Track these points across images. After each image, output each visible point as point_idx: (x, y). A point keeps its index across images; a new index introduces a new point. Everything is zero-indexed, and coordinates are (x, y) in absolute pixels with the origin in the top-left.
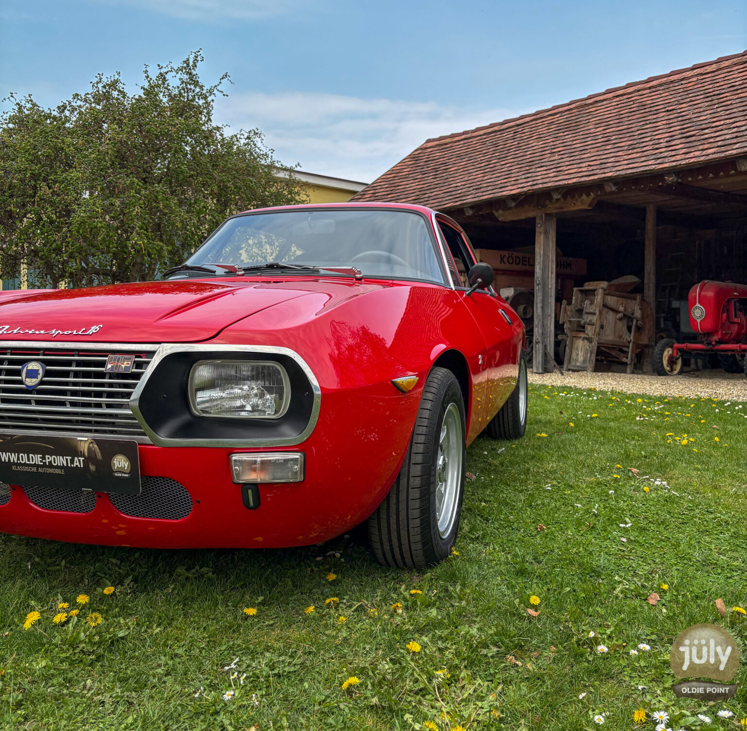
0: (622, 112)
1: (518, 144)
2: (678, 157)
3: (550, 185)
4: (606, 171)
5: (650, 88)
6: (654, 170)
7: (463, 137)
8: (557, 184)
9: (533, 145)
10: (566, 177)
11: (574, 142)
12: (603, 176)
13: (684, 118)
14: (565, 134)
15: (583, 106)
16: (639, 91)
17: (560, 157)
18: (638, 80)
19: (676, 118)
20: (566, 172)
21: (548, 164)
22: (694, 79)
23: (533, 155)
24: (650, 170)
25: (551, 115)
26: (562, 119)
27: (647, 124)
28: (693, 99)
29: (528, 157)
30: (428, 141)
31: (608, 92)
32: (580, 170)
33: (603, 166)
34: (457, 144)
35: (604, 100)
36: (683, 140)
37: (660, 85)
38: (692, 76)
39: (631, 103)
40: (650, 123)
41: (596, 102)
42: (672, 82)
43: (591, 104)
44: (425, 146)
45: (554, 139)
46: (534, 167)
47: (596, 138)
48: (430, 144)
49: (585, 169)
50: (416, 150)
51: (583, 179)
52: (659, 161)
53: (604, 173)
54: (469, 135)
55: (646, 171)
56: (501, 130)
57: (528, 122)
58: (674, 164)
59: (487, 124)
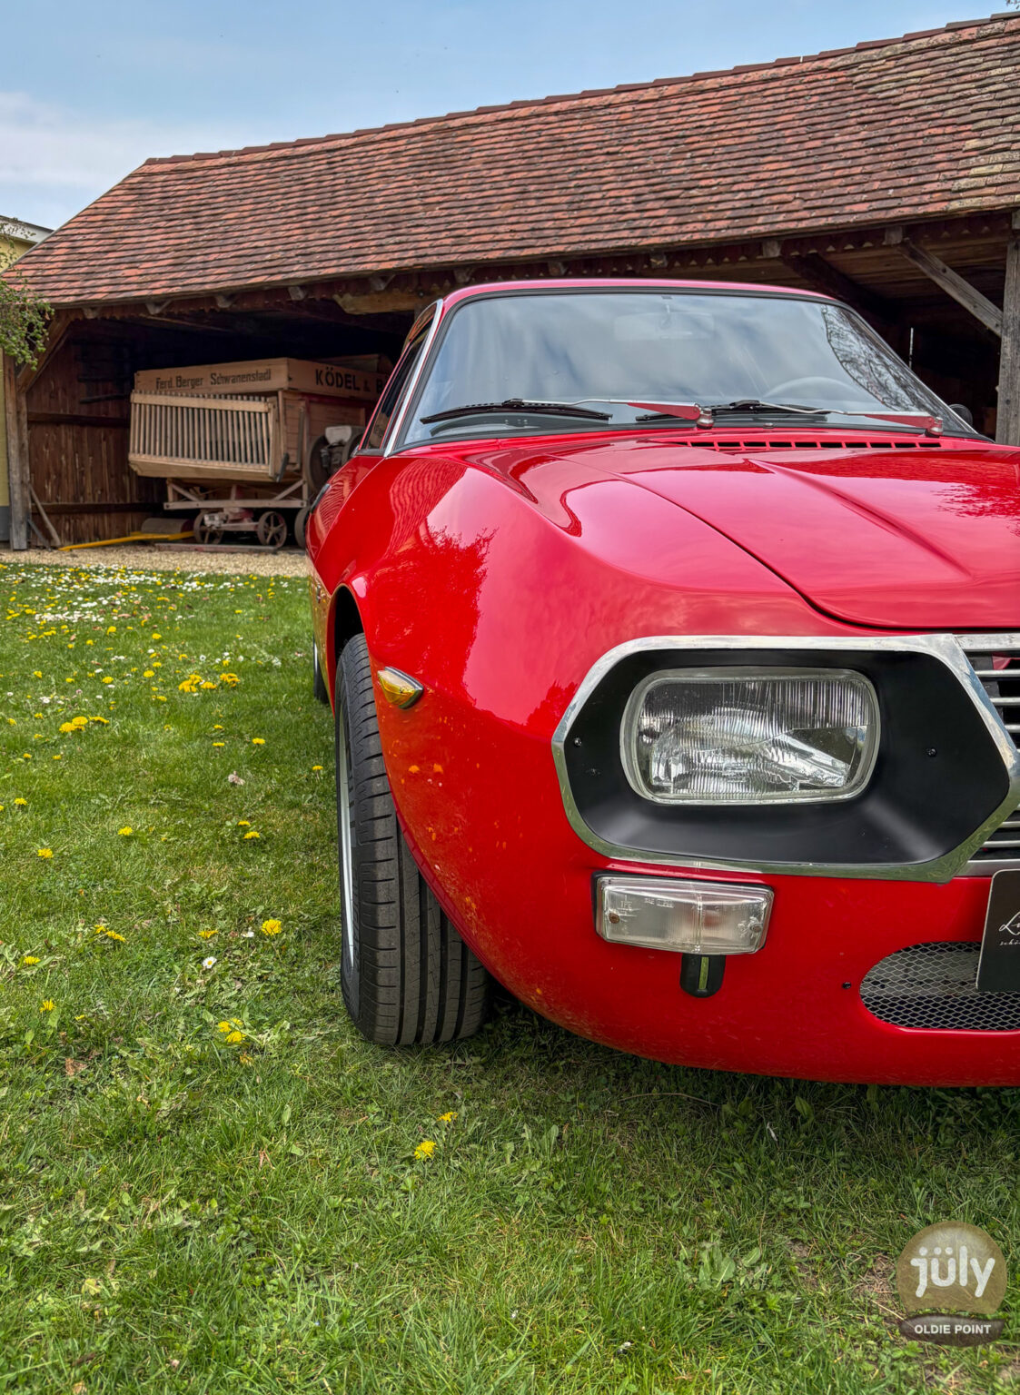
0: (526, 148)
1: (347, 183)
2: (670, 230)
3: (453, 258)
4: (549, 241)
5: (556, 113)
6: (636, 246)
7: (223, 161)
8: (467, 257)
9: (380, 186)
10: (477, 247)
11: (460, 190)
12: (548, 250)
13: (642, 168)
14: (434, 173)
15: (445, 128)
16: (538, 116)
17: (446, 212)
18: (530, 98)
19: (627, 166)
20: (473, 239)
21: (427, 222)
22: (628, 108)
23: (389, 205)
24: (629, 246)
25: (389, 140)
26: (416, 147)
27: (581, 171)
28: (643, 139)
29: (382, 206)
30: (151, 162)
31: (482, 111)
32: (497, 237)
33: (538, 233)
34: (216, 172)
35: (482, 124)
36: (662, 203)
37: (573, 111)
38: (623, 104)
39: (534, 134)
40: (586, 171)
41: (467, 126)
42: (591, 108)
43: (459, 128)
44: (147, 169)
45: (416, 181)
46: (403, 224)
47: (498, 185)
48: (156, 168)
49: (507, 236)
50: (131, 176)
51: (513, 253)
52: (638, 233)
53: (547, 245)
54: (234, 159)
55: (623, 247)
56: (297, 157)
57: (347, 148)
58: (668, 239)
59: (266, 143)
